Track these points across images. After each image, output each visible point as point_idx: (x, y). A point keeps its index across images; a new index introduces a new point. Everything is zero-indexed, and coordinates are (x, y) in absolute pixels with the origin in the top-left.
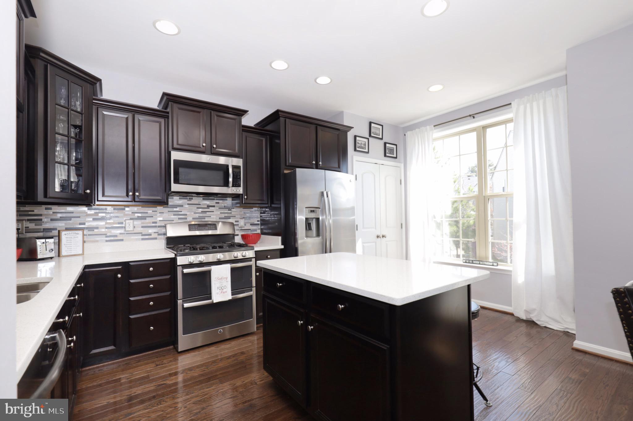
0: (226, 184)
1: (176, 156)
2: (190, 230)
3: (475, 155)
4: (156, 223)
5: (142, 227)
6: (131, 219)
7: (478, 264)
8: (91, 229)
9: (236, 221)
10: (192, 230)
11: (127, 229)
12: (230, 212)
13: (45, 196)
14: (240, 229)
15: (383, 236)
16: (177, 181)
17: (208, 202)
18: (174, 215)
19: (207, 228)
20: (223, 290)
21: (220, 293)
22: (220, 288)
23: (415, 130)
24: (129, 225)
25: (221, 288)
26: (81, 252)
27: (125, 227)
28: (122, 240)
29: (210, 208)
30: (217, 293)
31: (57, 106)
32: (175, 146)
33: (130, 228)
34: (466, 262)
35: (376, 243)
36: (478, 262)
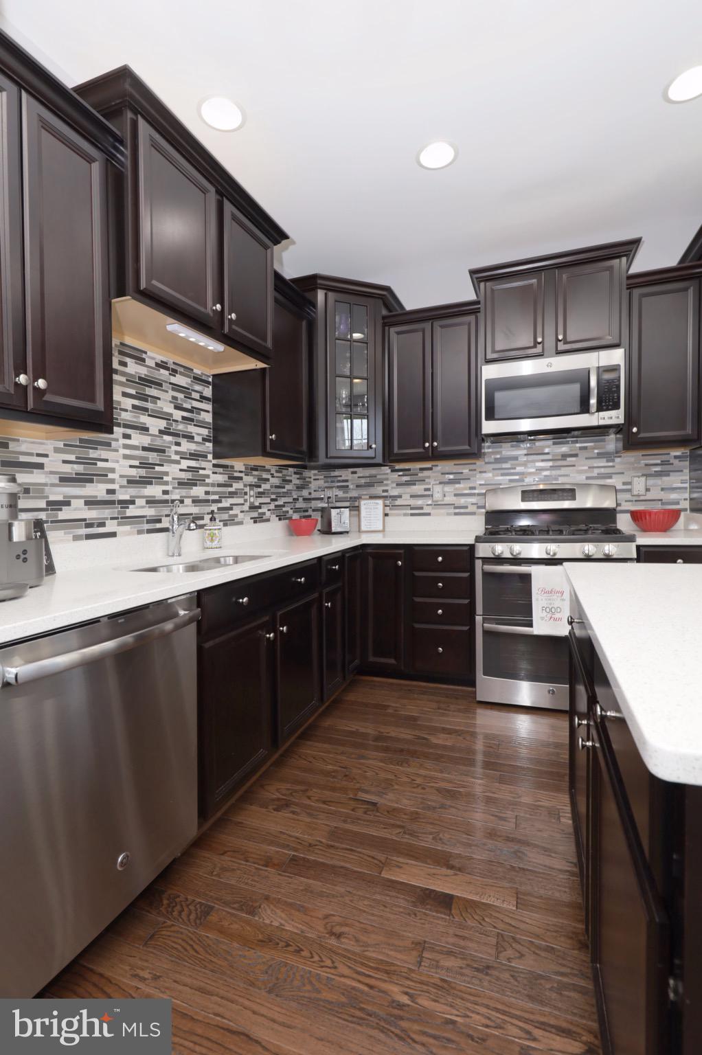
0: (585, 408)
1: (490, 372)
2: (523, 500)
4: (474, 488)
5: (456, 495)
6: (440, 483)
8: (395, 498)
9: (624, 484)
10: (527, 499)
11: (435, 499)
12: (611, 464)
13: (327, 457)
14: (635, 498)
16: (491, 416)
17: (564, 449)
18: (503, 475)
19: (556, 496)
20: (553, 613)
21: (548, 619)
22: (548, 610)
24: (438, 491)
25: (551, 611)
26: (381, 528)
27: (432, 496)
28: (429, 514)
29: (568, 459)
30: (542, 618)
31: (337, 341)
32: (490, 356)
33: (437, 496)
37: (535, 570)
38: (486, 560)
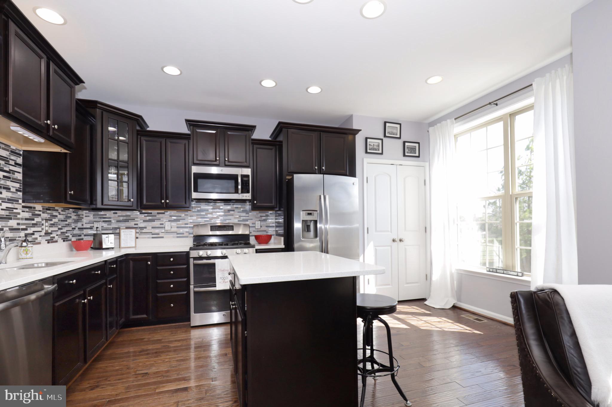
1: (195, 169)
2: (211, 230)
3: (502, 148)
4: (187, 224)
5: (177, 227)
6: (169, 221)
7: (502, 273)
8: (142, 228)
9: (253, 224)
10: (213, 230)
11: (166, 229)
12: (247, 215)
13: (102, 204)
14: (256, 230)
15: (401, 240)
16: (196, 190)
17: (229, 207)
18: (201, 218)
19: (225, 229)
20: (225, 280)
21: (222, 282)
22: (222, 279)
23: (436, 125)
24: (168, 226)
25: (224, 279)
26: (134, 245)
27: (165, 227)
28: (163, 237)
29: (231, 212)
30: (220, 282)
32: (195, 162)
33: (168, 228)
34: (490, 271)
35: (391, 246)
36: (502, 272)
37: (217, 261)
38: (195, 259)
